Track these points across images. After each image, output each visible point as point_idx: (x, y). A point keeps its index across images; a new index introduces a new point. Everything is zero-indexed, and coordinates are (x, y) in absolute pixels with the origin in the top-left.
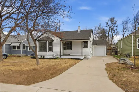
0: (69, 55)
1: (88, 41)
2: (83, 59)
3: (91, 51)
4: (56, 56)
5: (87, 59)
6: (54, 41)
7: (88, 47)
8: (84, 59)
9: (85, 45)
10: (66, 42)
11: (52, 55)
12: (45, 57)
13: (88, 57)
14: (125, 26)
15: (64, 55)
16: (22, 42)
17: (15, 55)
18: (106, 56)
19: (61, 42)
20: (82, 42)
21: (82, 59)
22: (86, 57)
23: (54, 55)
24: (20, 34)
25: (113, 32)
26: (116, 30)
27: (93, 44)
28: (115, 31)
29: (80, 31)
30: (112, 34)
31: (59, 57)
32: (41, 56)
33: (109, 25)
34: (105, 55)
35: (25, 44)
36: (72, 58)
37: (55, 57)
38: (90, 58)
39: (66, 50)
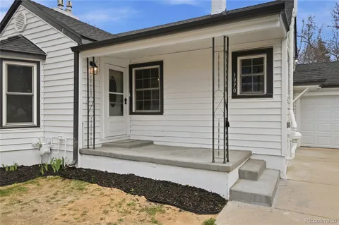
1: (268, 51)
2: (226, 195)
6: (44, 56)
9: (252, 75)
13: (272, 165)
19: (76, 61)
22: (254, 175)
27: (301, 78)
39: (131, 113)
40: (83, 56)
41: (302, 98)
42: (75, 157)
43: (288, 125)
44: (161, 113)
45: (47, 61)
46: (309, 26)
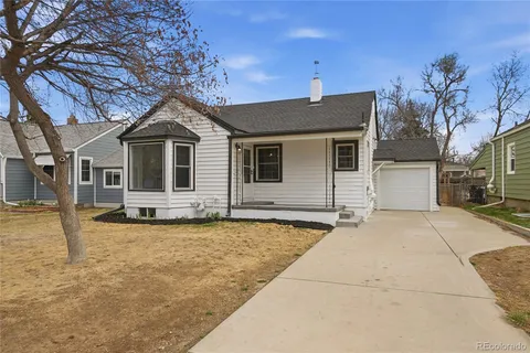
0: (269, 206)
1: (356, 142)
2: (334, 224)
3: (372, 188)
4: (207, 210)
5: (356, 225)
6: (198, 139)
7: (356, 169)
8: (339, 224)
9: (346, 157)
10: (255, 146)
11: (192, 206)
12: (159, 215)
13: (358, 213)
14: (503, 85)
15: (244, 206)
16: (75, 150)
17: (47, 203)
18: (436, 207)
19: (230, 144)
20: (330, 143)
21: (329, 228)
22: (348, 216)
23: (202, 207)
24: (76, 121)
25: (450, 112)
26: (463, 105)
27: (378, 156)
28: (460, 109)
29: (320, 99)
30: (448, 122)
31: (223, 213)
32: (143, 211)
33: (435, 86)
34: (434, 206)
35: (91, 159)
36: (279, 222)
37: (203, 216)
38: (365, 220)
39: (255, 181)
40: (234, 141)
41: (381, 169)
42: (229, 211)
43: (368, 188)
44: (281, 181)
45: (201, 143)
46: (398, 87)
